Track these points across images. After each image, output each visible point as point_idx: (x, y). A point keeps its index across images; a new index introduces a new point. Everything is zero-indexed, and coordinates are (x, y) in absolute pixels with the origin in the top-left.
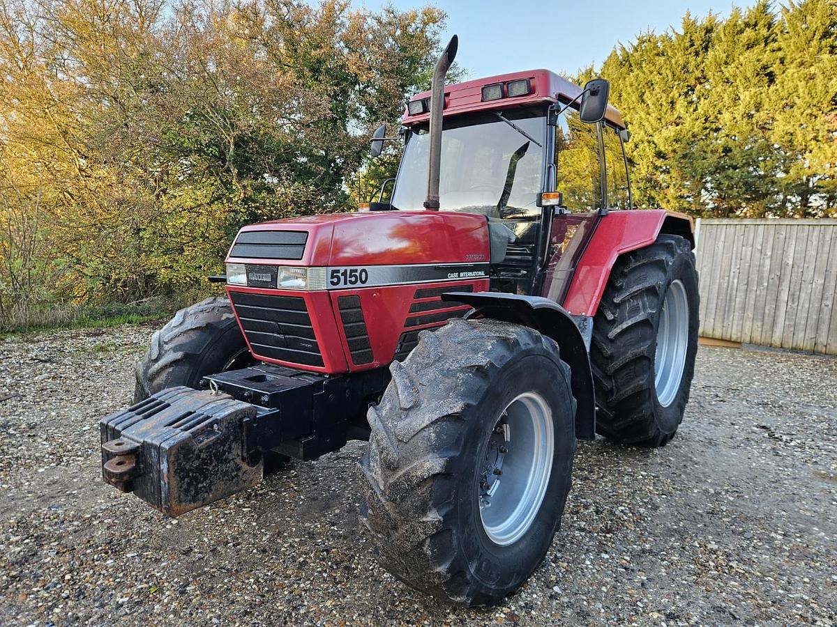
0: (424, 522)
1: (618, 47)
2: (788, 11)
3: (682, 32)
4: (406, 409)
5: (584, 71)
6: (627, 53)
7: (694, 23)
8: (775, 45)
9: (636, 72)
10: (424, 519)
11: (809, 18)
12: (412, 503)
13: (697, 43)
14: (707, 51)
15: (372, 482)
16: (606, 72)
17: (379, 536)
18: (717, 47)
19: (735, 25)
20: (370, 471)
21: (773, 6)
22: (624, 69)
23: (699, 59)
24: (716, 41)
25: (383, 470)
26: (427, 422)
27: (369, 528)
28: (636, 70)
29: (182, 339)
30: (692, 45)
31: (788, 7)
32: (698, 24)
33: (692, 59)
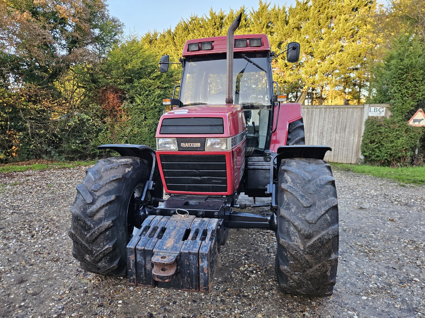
0: (330, 260)
1: (182, 21)
2: (252, 14)
3: (210, 18)
4: (308, 207)
5: (167, 31)
6: (186, 24)
7: (215, 14)
8: (249, 29)
9: (192, 34)
10: (330, 259)
11: (260, 18)
12: (323, 252)
13: (218, 24)
14: (222, 28)
15: (295, 247)
16: (177, 32)
17: (296, 273)
18: (225, 26)
19: (233, 17)
20: (292, 241)
21: (246, 11)
22: (186, 32)
23: (219, 31)
24: (225, 24)
25: (302, 240)
26: (323, 212)
27: (290, 271)
28: (191, 33)
29: (109, 187)
30: (215, 24)
31: (252, 12)
32: (217, 14)
33: (216, 31)
